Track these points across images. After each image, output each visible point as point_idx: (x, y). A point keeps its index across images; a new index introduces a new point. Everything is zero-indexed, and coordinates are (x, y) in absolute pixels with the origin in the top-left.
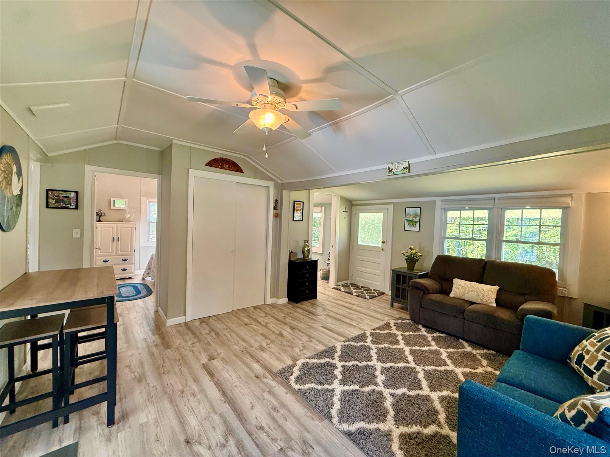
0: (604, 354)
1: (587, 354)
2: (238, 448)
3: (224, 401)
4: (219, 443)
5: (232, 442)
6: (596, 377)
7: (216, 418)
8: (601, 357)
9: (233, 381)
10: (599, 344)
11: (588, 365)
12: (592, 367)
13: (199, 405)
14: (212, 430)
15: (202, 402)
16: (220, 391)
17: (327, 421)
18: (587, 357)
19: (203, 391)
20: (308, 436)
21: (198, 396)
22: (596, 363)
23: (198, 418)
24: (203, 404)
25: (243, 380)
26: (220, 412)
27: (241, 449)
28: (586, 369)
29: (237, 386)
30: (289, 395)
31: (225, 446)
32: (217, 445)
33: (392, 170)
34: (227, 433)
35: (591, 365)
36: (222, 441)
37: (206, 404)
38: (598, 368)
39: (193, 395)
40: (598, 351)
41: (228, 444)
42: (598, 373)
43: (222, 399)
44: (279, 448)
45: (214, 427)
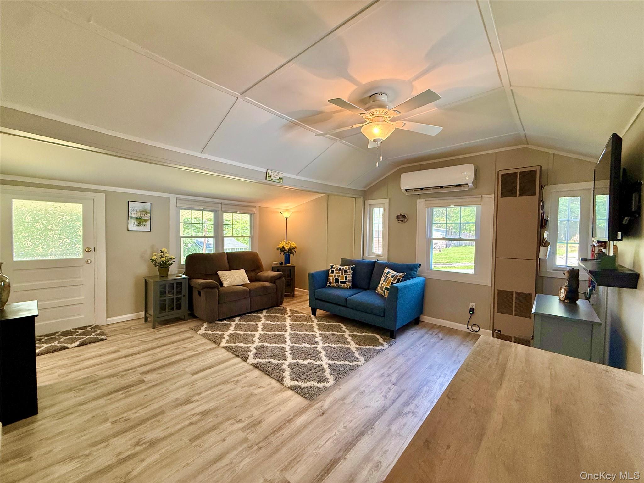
0: (345, 274)
1: (339, 277)
2: (409, 404)
3: (372, 430)
4: (414, 416)
5: (407, 409)
6: (347, 283)
7: (394, 428)
8: (345, 276)
9: (337, 433)
10: (340, 272)
11: (342, 281)
12: (344, 280)
13: (389, 450)
14: (406, 426)
15: (383, 450)
16: (359, 440)
17: (360, 369)
18: (339, 278)
19: (367, 459)
20: (376, 375)
21: (377, 458)
22: (345, 278)
23: (403, 442)
24: (385, 447)
25: (333, 425)
26: (387, 427)
27: (409, 403)
28: (341, 282)
29: (345, 427)
30: (341, 387)
31: (413, 412)
32: (416, 417)
33: (271, 176)
34: (402, 414)
35: (343, 280)
36: (410, 415)
37: (384, 444)
38: (346, 279)
39: (378, 466)
40: (342, 274)
41: (410, 410)
42: (347, 281)
43: (369, 432)
44: (393, 385)
45: (404, 425)
